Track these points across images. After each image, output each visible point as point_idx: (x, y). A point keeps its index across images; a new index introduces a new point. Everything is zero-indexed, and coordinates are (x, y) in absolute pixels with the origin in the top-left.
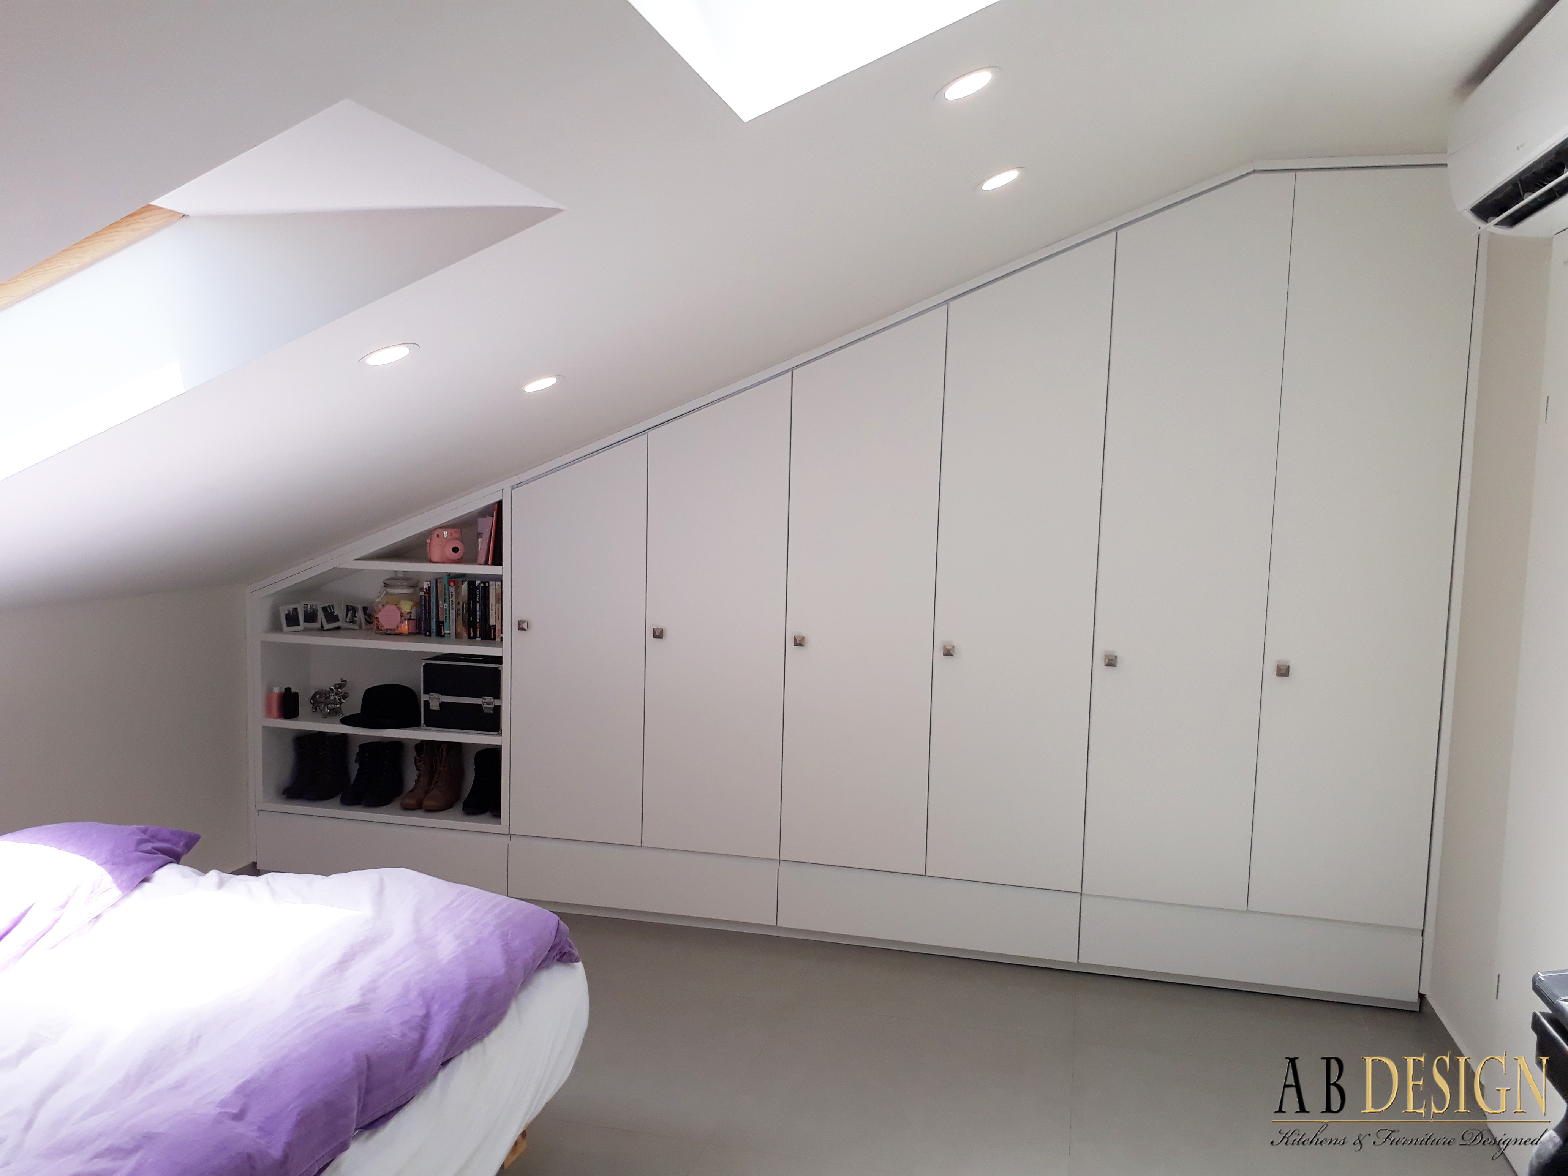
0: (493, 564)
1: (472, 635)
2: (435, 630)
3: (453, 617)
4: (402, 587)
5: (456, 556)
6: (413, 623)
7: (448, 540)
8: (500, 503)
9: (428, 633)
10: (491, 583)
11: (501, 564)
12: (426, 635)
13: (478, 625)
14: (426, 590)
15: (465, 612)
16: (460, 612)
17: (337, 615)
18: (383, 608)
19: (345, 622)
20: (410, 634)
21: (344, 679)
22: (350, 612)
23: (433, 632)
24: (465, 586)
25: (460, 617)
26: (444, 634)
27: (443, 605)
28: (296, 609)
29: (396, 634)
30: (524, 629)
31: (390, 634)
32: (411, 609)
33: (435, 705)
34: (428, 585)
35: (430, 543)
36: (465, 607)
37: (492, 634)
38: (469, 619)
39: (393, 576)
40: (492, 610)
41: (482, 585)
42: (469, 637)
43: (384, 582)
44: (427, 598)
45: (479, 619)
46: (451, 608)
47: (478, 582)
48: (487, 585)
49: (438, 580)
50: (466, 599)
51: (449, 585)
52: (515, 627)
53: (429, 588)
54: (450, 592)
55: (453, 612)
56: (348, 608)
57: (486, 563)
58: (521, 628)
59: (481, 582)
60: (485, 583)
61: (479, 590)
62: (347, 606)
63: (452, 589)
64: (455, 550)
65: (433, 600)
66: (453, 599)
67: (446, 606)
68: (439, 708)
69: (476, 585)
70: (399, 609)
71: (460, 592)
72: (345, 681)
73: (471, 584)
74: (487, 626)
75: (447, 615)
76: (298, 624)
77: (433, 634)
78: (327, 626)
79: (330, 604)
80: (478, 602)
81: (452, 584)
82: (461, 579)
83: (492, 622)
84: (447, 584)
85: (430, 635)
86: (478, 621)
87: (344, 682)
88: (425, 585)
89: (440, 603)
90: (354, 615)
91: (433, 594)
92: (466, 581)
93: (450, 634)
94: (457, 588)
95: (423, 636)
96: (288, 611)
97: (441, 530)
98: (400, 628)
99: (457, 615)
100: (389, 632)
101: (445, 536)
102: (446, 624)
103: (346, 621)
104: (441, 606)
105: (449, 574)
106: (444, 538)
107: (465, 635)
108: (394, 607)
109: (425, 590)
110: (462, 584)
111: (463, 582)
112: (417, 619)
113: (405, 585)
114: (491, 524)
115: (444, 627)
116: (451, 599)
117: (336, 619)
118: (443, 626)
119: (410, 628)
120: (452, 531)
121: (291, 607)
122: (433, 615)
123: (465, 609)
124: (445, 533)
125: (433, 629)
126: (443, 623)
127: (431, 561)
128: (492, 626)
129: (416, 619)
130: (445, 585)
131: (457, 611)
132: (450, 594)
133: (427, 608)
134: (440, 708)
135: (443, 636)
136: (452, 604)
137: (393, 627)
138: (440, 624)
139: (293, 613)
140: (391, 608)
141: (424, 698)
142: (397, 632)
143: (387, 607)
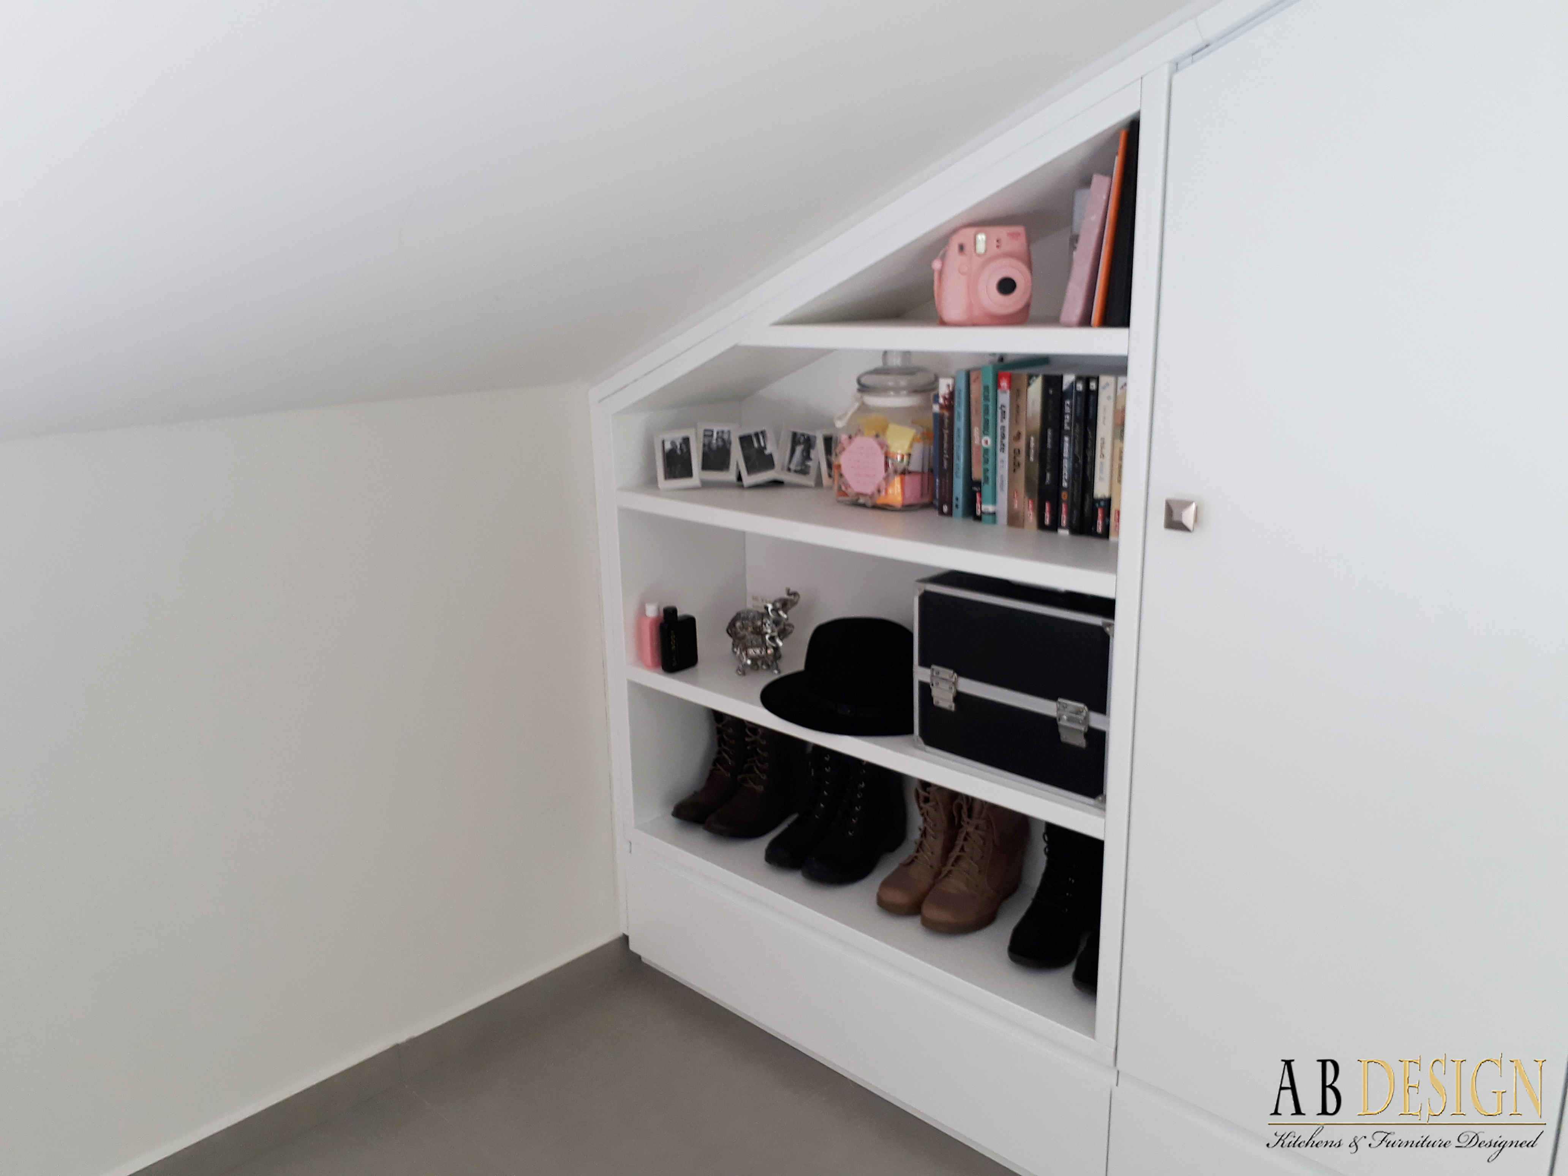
0: (1107, 321)
1: (1047, 521)
2: (961, 502)
3: (1003, 470)
4: (897, 390)
5: (1011, 303)
6: (914, 483)
7: (988, 259)
8: (1133, 128)
9: (945, 509)
10: (1104, 380)
11: (1125, 323)
12: (941, 512)
13: (1064, 496)
14: (945, 398)
15: (1032, 459)
16: (1022, 458)
17: (771, 456)
18: (850, 443)
19: (786, 472)
20: (907, 508)
21: (792, 590)
22: (799, 449)
23: (957, 506)
24: (1035, 391)
25: (1021, 472)
26: (982, 512)
27: (981, 441)
28: (686, 441)
29: (876, 507)
30: (1181, 527)
31: (864, 506)
32: (911, 446)
33: (944, 699)
34: (948, 386)
35: (941, 272)
36: (1032, 445)
37: (1100, 522)
38: (1042, 477)
39: (878, 363)
40: (1103, 456)
41: (1080, 387)
42: (1041, 525)
43: (859, 382)
44: (946, 421)
45: (1068, 481)
46: (999, 447)
47: (1068, 379)
48: (1093, 385)
49: (973, 376)
50: (1037, 424)
51: (997, 385)
52: (1159, 517)
53: (952, 394)
54: (999, 405)
55: (1004, 458)
56: (795, 439)
57: (1085, 321)
58: (1174, 523)
59: (1078, 378)
60: (1087, 381)
61: (1071, 399)
62: (795, 435)
63: (1004, 398)
64: (1007, 286)
65: (960, 424)
66: (1006, 423)
67: (986, 442)
68: (953, 705)
69: (1065, 387)
70: (883, 445)
71: (1022, 406)
72: (795, 594)
73: (1052, 383)
74: (1088, 501)
75: (990, 466)
76: (689, 474)
77: (958, 511)
78: (748, 480)
79: (759, 430)
80: (1068, 433)
81: (1004, 384)
82: (1025, 372)
83: (1101, 490)
84: (990, 382)
85: (950, 513)
86: (1065, 484)
87: (792, 597)
88: (944, 387)
89: (976, 431)
90: (807, 456)
91: (960, 410)
92: (1037, 376)
93: (994, 514)
94: (1017, 394)
95: (935, 513)
96: (673, 443)
97: (970, 231)
98: (883, 493)
99: (1014, 466)
100: (862, 501)
101: (981, 247)
102: (987, 489)
103: (789, 470)
104: (976, 441)
105: (1002, 358)
106: (979, 255)
107: (1031, 517)
108: (871, 443)
109: (941, 400)
110: (1029, 385)
111: (1030, 377)
112: (926, 470)
113: (904, 388)
114: (1105, 197)
115: (981, 496)
116: (1000, 424)
117: (768, 462)
118: (980, 492)
119: (908, 493)
120: (1002, 232)
121: (677, 436)
122: (960, 463)
123: (1032, 452)
124: (981, 237)
125: (957, 499)
126: (978, 484)
127: (943, 323)
128: (1101, 500)
129: (922, 473)
130: (986, 388)
131: (1016, 453)
132: (999, 411)
133: (946, 445)
134: (956, 707)
135: (978, 519)
136: (1003, 437)
137: (869, 489)
138: (973, 489)
139: (681, 449)
140: (865, 444)
141: (921, 674)
142: (880, 501)
143: (858, 441)
